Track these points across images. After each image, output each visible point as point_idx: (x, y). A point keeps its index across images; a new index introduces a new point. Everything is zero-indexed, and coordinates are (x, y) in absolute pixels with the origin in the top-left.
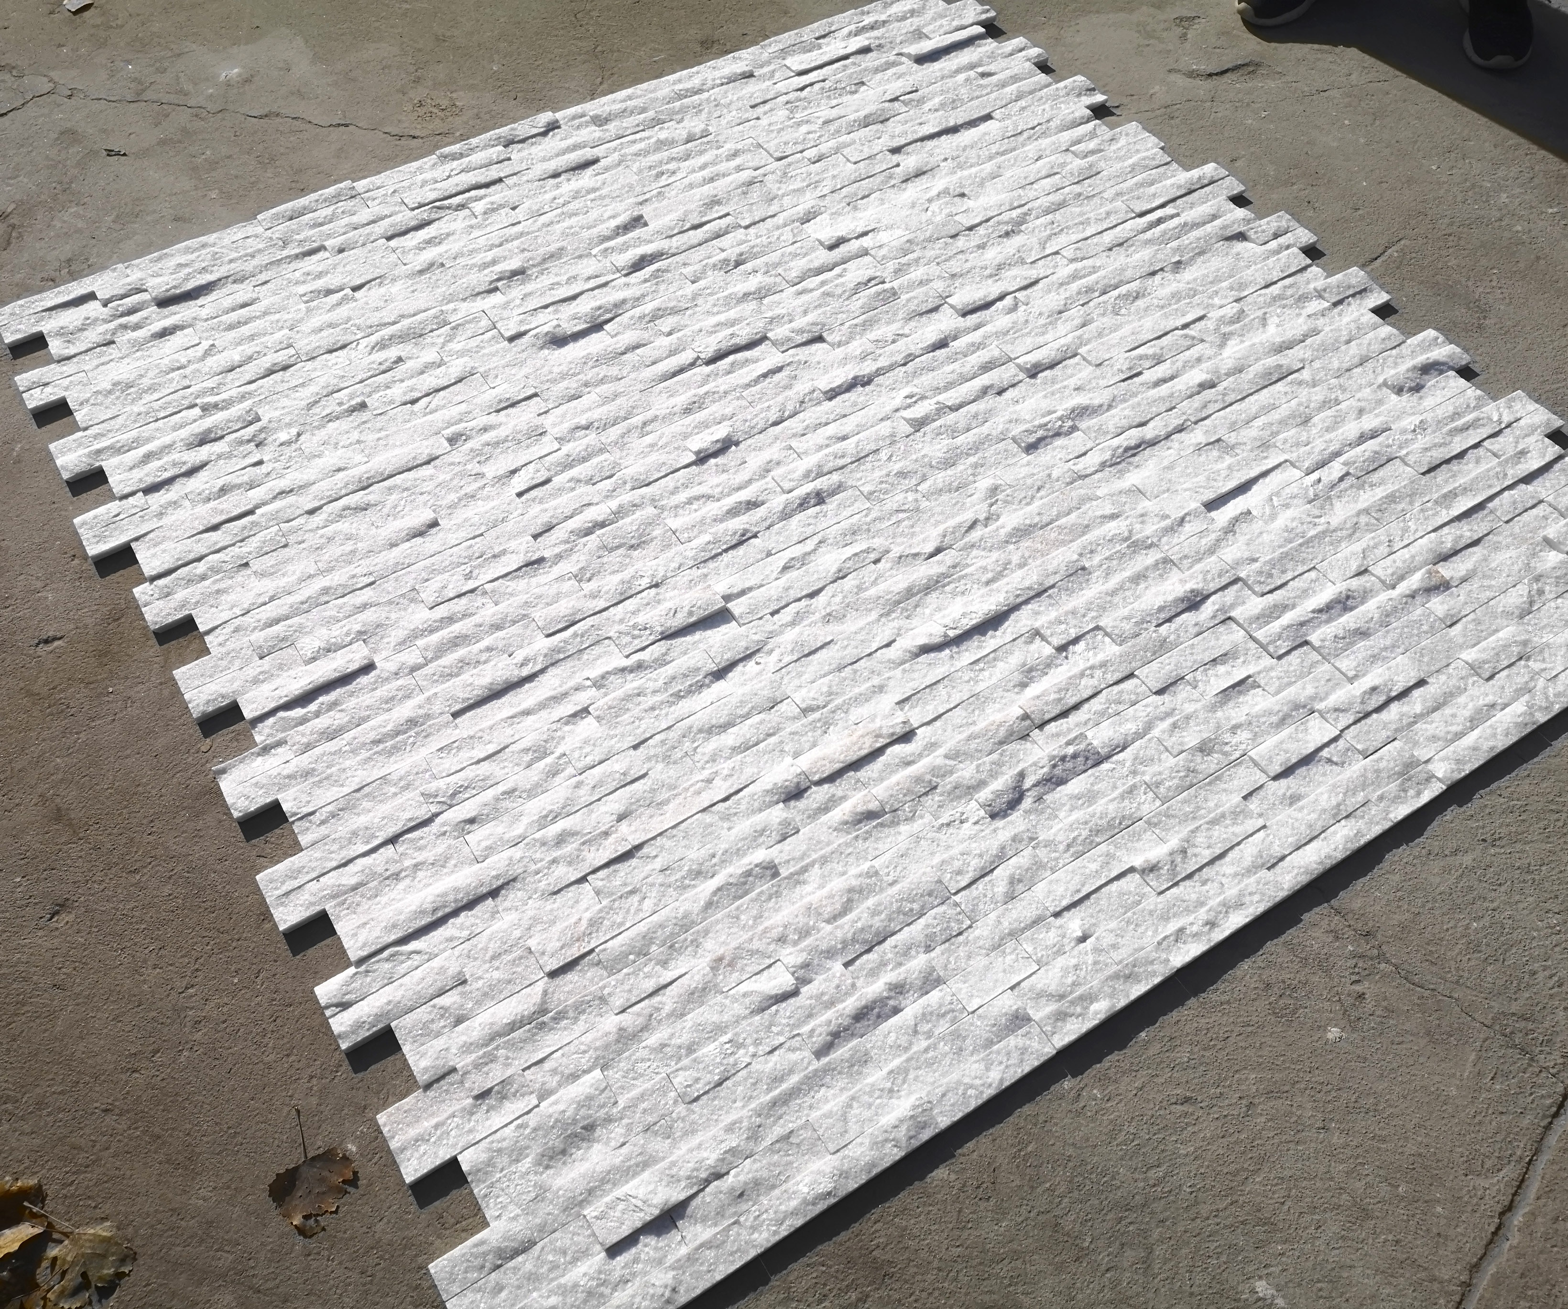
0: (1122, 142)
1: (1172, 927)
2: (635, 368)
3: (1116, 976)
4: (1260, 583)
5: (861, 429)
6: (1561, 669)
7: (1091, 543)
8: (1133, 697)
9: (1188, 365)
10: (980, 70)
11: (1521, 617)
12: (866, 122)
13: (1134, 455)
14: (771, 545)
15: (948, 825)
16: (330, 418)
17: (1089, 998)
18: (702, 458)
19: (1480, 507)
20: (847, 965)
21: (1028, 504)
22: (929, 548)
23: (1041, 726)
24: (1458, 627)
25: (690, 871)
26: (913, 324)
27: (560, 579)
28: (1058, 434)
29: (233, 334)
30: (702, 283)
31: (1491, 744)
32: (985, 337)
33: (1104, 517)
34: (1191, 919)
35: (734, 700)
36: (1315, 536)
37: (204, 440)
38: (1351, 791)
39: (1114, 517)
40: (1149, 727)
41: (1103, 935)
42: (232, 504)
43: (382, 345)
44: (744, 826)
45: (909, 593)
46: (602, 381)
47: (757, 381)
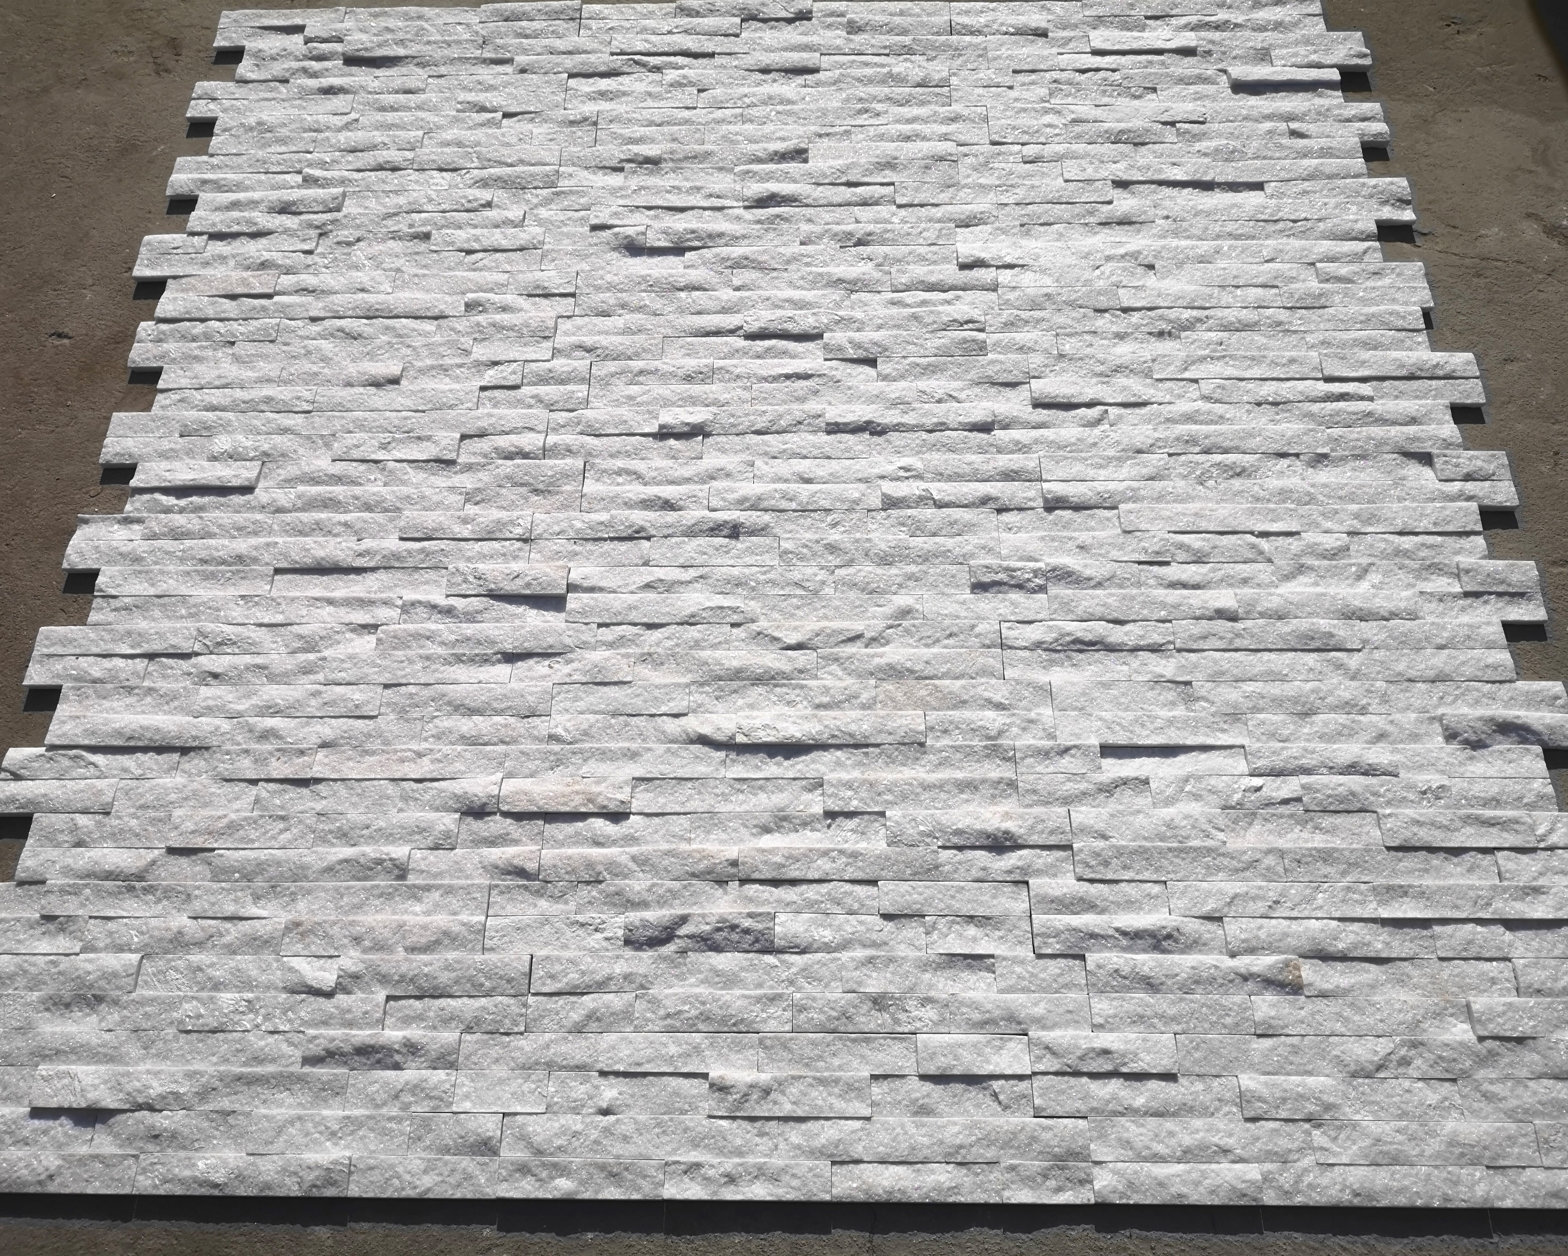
0: (1387, 281)
1: (693, 1156)
2: (681, 311)
3: (602, 1167)
4: (1087, 865)
5: (833, 478)
6: (1345, 1160)
7: (951, 722)
8: (856, 906)
9: (1227, 581)
10: (1294, 125)
11: (1354, 1075)
12: (1117, 138)
13: (1081, 651)
14: (655, 555)
15: (583, 925)
16: (395, 236)
17: (562, 1170)
18: (664, 434)
19: (1425, 923)
20: (389, 998)
21: (927, 646)
22: (792, 640)
23: (744, 881)
24: (1267, 1043)
25: (339, 829)
26: (977, 390)
27: (452, 489)
28: (1020, 587)
29: (379, 116)
30: (810, 249)
31: (1185, 1190)
32: (1036, 441)
33: (989, 701)
34: (716, 1161)
35: (499, 690)
36: (1195, 849)
37: (285, 209)
38: (988, 1140)
39: (999, 707)
40: (845, 945)
41: (624, 1122)
42: (259, 283)
43: (484, 183)
44: (415, 815)
45: (737, 674)
46: (640, 309)
47: (775, 379)
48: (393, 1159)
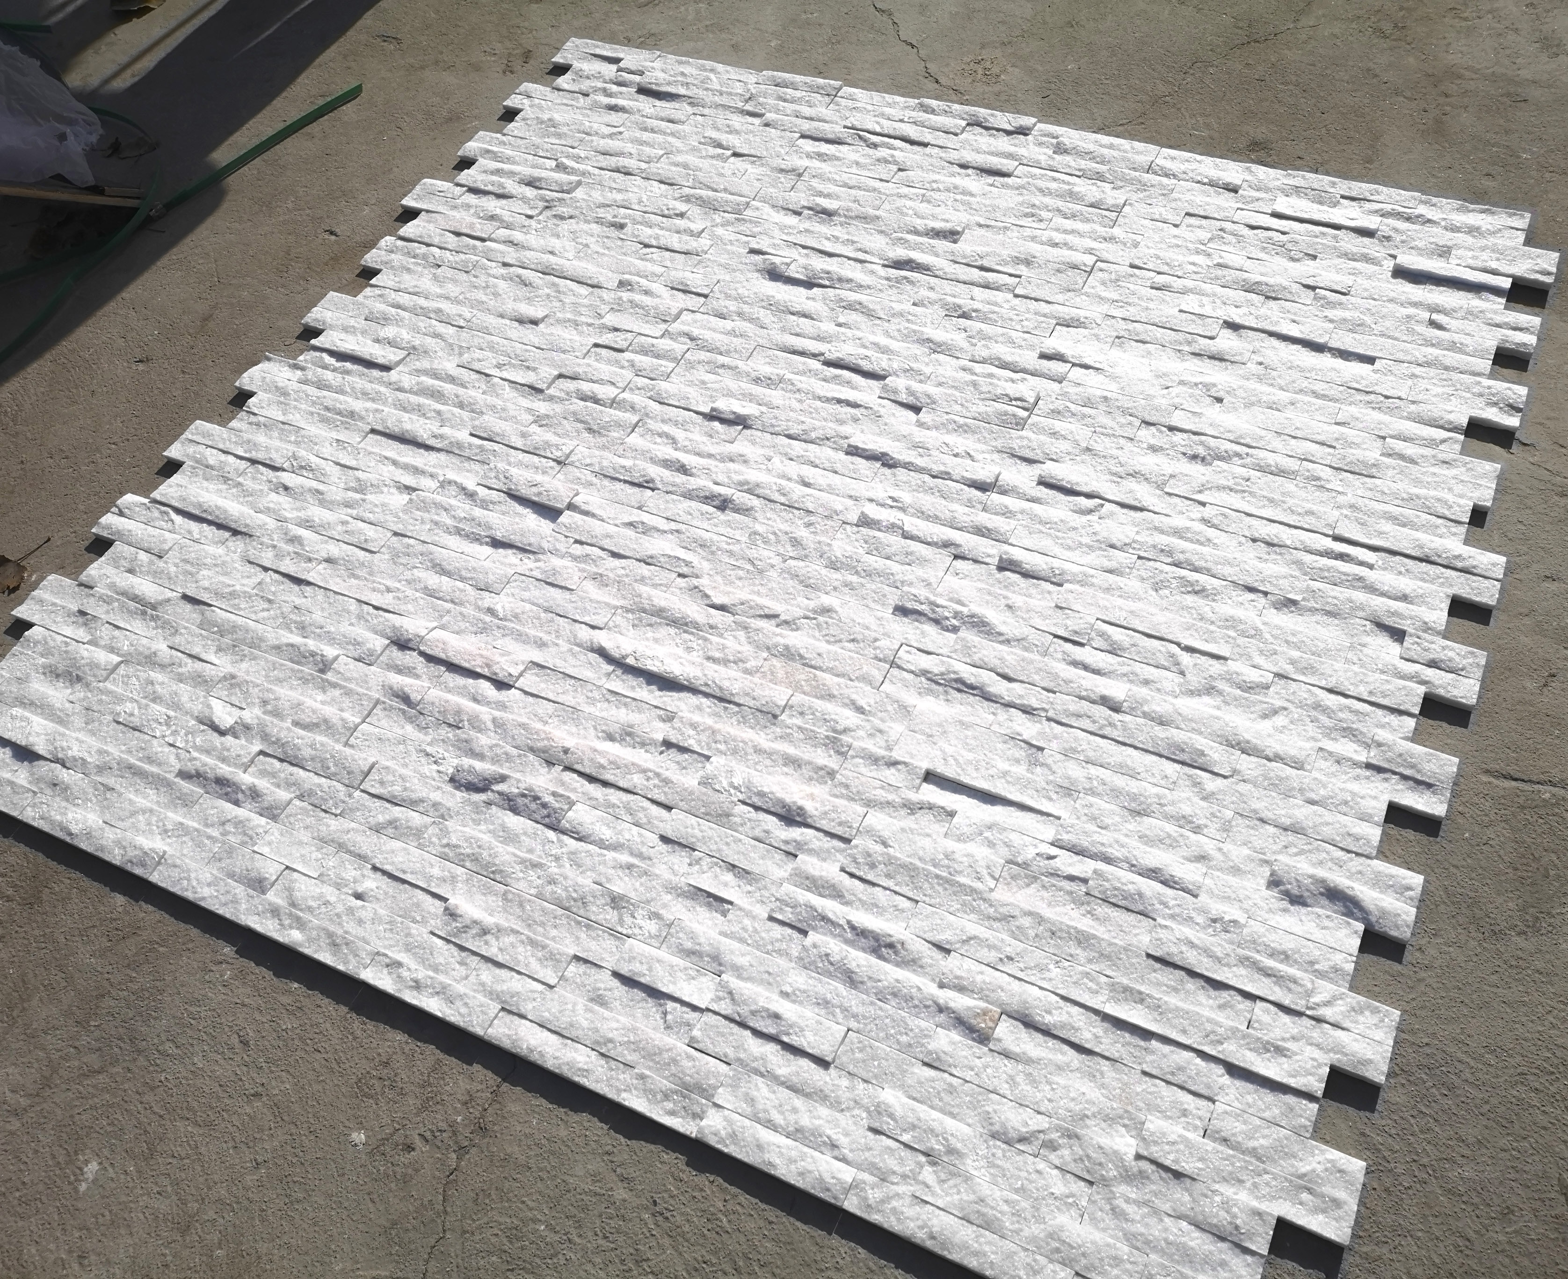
1: (402, 957)
2: (783, 330)
3: (330, 935)
5: (830, 490)
6: (940, 1203)
7: (810, 708)
8: (644, 820)
9: (1130, 677)
11: (994, 1136)
12: (1250, 288)
13: (959, 691)
14: (651, 505)
15: (427, 755)
16: (599, 221)
17: (300, 924)
18: (713, 416)
19: (1146, 1034)
20: (261, 753)
21: (828, 642)
22: (717, 601)
23: (568, 768)
24: (932, 1073)
25: (302, 622)
26: (996, 456)
27: (529, 410)
28: (937, 622)
29: (638, 134)
30: (918, 310)
31: (777, 1161)
32: (1022, 512)
33: (853, 702)
34: (413, 966)
35: (473, 563)
36: (960, 885)
37: (531, 183)
38: (636, 1046)
39: (860, 710)
40: (616, 847)
41: (366, 910)
42: (481, 228)
43: (687, 199)
44: (360, 632)
45: (659, 612)
46: (751, 320)
47: (828, 400)
48: (193, 865)
